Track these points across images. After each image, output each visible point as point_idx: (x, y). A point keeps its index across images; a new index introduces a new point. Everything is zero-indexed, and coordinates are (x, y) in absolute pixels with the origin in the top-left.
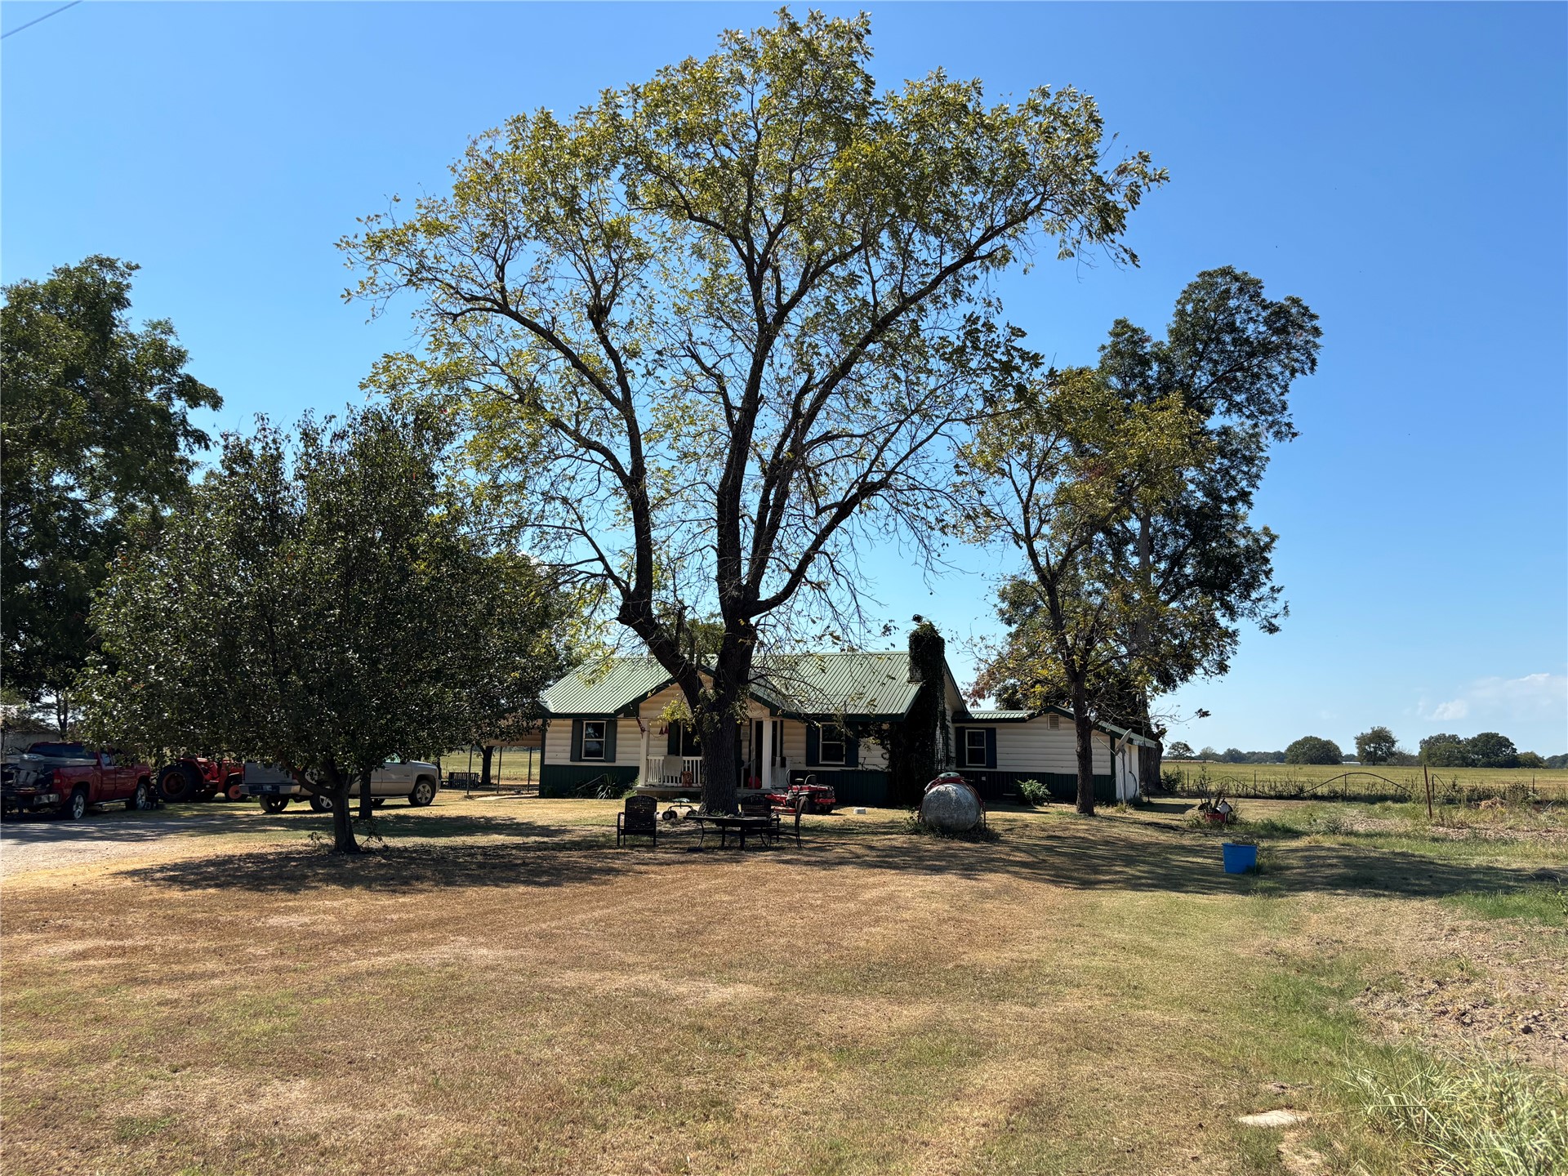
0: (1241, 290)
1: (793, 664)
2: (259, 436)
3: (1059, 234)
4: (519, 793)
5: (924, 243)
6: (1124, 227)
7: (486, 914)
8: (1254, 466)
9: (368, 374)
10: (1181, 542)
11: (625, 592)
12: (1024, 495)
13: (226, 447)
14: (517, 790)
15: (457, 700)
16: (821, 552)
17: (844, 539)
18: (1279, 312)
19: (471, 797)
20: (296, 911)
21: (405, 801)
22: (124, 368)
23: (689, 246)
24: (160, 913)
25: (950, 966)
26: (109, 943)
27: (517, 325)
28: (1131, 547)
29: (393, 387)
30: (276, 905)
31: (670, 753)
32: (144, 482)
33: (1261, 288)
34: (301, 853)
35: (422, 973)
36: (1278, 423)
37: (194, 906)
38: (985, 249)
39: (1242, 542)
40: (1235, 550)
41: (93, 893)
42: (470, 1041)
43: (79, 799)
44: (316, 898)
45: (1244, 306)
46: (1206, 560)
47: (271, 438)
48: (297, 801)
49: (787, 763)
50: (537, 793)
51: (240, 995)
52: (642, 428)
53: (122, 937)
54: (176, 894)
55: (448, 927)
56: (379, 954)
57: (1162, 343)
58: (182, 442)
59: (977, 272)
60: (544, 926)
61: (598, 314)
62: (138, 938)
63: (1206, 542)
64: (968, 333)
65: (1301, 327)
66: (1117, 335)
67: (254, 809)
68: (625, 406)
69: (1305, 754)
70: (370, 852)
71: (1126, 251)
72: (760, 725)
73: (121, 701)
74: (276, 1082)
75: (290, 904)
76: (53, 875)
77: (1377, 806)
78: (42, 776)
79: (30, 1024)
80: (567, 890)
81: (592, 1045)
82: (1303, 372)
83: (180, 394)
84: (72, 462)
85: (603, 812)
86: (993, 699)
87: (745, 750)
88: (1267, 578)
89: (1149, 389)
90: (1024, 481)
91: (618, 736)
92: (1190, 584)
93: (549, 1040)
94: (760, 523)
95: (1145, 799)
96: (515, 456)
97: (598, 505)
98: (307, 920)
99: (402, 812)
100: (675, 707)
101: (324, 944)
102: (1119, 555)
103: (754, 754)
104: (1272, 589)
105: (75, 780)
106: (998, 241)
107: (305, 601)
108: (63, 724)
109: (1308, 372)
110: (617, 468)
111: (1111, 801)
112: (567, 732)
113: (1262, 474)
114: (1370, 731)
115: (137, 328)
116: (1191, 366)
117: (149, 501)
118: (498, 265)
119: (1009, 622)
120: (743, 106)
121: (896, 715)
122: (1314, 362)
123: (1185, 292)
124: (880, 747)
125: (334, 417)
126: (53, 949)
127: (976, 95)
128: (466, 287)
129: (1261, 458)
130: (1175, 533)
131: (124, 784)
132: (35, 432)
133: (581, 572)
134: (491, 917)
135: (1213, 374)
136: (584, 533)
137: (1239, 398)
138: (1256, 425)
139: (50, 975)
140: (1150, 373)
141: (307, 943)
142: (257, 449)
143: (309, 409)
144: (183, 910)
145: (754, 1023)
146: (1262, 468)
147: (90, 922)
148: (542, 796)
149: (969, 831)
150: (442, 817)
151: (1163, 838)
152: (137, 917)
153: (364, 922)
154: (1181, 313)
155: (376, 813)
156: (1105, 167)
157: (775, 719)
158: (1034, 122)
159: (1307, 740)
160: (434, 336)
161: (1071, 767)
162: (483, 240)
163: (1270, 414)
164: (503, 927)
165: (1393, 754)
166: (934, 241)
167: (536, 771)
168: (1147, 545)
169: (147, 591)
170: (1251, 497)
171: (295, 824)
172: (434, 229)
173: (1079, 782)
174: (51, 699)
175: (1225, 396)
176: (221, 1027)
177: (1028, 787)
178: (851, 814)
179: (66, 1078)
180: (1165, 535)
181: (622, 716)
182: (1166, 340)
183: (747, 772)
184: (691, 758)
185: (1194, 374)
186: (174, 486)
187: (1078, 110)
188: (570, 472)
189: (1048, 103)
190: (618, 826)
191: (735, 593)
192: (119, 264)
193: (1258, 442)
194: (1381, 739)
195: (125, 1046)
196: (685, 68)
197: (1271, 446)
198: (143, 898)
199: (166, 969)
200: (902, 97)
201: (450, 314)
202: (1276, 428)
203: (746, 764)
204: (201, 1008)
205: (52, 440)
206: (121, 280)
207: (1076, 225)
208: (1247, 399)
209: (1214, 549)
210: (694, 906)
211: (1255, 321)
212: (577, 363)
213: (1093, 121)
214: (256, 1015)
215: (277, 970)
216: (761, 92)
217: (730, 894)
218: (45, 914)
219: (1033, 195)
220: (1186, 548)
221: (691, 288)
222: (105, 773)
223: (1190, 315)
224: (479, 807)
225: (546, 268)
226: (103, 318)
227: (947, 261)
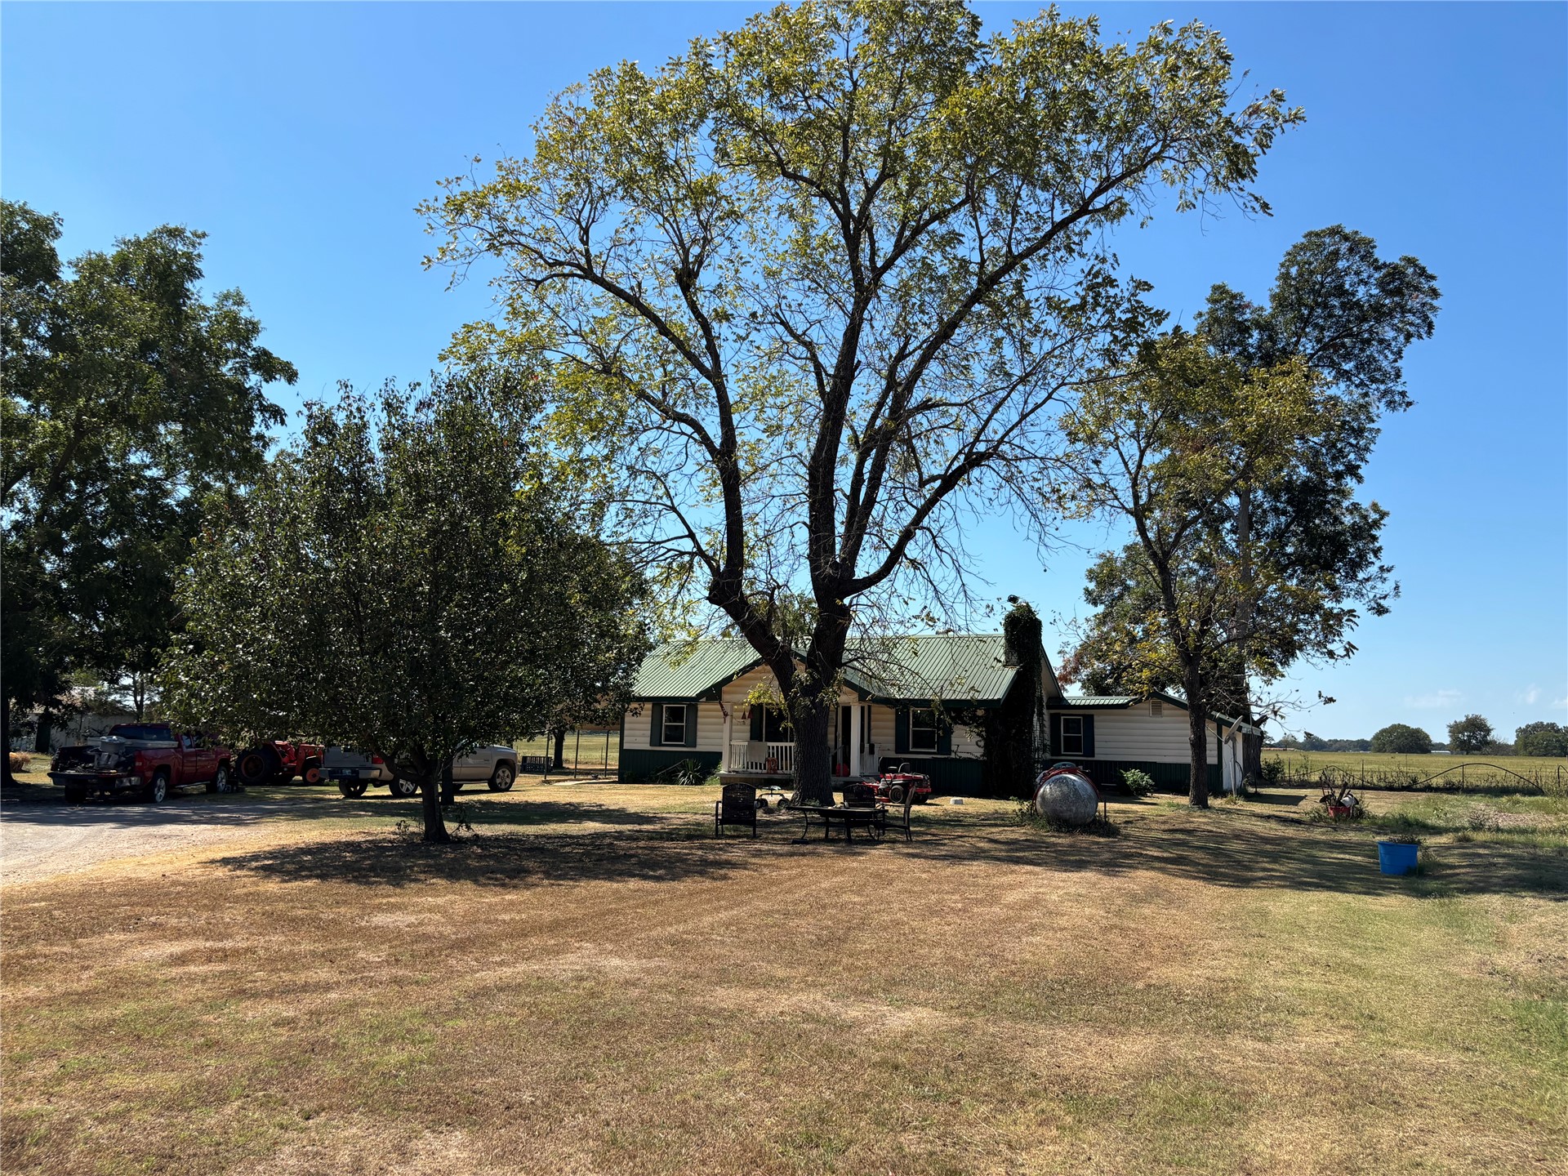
0: (1351, 250)
1: (887, 645)
2: (343, 404)
3: (1179, 186)
4: (596, 778)
5: (1034, 197)
6: (1254, 172)
7: (604, 914)
8: (1362, 437)
9: (447, 345)
10: (1283, 519)
11: (715, 571)
12: (1132, 467)
13: (310, 417)
14: (594, 775)
15: (540, 679)
16: (923, 528)
17: (948, 513)
18: (1393, 274)
19: (548, 782)
20: (400, 909)
21: (485, 786)
22: (200, 343)
23: (776, 207)
24: (258, 909)
25: (1140, 985)
26: (208, 944)
28: (1228, 525)
29: (472, 359)
30: (377, 901)
31: (752, 738)
32: (219, 458)
33: (1375, 247)
34: (390, 841)
35: (557, 990)
36: (1392, 392)
37: (292, 901)
38: (1100, 202)
39: (1348, 520)
40: (1339, 528)
41: (183, 885)
42: (636, 1079)
43: (161, 782)
44: (418, 893)
45: (1354, 267)
46: (1311, 537)
47: (355, 405)
48: (376, 786)
49: (876, 750)
50: (615, 778)
51: (363, 1013)
52: (732, 397)
53: (222, 937)
54: (273, 886)
55: (568, 931)
56: (502, 964)
57: (1262, 309)
58: (258, 418)
59: (1090, 227)
60: (672, 930)
61: (686, 278)
62: (238, 938)
63: (1310, 519)
64: (1091, 288)
65: (1417, 289)
66: (1215, 302)
67: (333, 793)
68: (716, 376)
69: (1392, 742)
70: (459, 842)
71: (1256, 199)
72: (847, 711)
73: (208, 682)
74: (427, 1134)
75: (392, 900)
76: (139, 864)
78: (123, 759)
79: (133, 1049)
80: (682, 886)
81: (778, 1086)
82: (1420, 337)
83: (256, 367)
84: (149, 441)
85: (689, 800)
86: (1078, 685)
87: (831, 737)
88: (1376, 556)
89: (1250, 357)
90: (1131, 453)
91: (699, 720)
92: (1292, 564)
93: (727, 1080)
94: (853, 497)
95: (1252, 790)
96: (597, 429)
97: (686, 480)
98: (412, 919)
99: (483, 797)
100: (764, 690)
101: (440, 950)
102: (1216, 532)
103: (840, 740)
104: (1382, 568)
105: (156, 763)
106: (1113, 193)
107: (396, 576)
108: (139, 705)
109: (1424, 336)
110: (706, 441)
111: (1220, 793)
112: (647, 716)
113: (1372, 447)
114: (1464, 719)
115: (209, 301)
116: (1295, 334)
117: (222, 479)
118: (581, 227)
119: (1095, 603)
120: (839, 55)
121: (992, 700)
122: (1430, 326)
123: (1289, 254)
124: (974, 734)
125: (419, 384)
126: (148, 952)
127: (1091, 34)
128: (547, 250)
129: (1371, 430)
130: (1275, 510)
131: (203, 767)
132: (112, 407)
133: (669, 550)
134: (610, 918)
135: (1319, 341)
136: (673, 509)
137: (1348, 366)
138: (1366, 395)
139: (149, 986)
140: (1250, 341)
141: (421, 947)
142: (340, 419)
143: (390, 377)
144: (281, 906)
145: (954, 1059)
146: (1372, 441)
147: (185, 919)
148: (621, 781)
149: (1089, 825)
150: (527, 804)
151: (1290, 832)
152: (232, 914)
153: (474, 923)
154: (1285, 277)
155: (457, 799)
156: (1235, 108)
157: (863, 704)
158: (1158, 62)
159: (1395, 728)
160: (510, 305)
161: (1186, 757)
162: (568, 201)
163: (1383, 382)
164: (627, 933)
165: (1488, 743)
166: (1043, 195)
167: (614, 755)
168: (1248, 521)
169: (233, 567)
170: (1360, 471)
171: (380, 809)
172: (512, 190)
173: (1193, 772)
174: (126, 681)
175: (1333, 365)
176: (350, 1057)
177: (1132, 776)
178: (948, 804)
179: (184, 1126)
180: (1264, 511)
181: (704, 699)
182: (1268, 307)
183: (834, 759)
184: (775, 744)
185: (1297, 342)
186: (249, 463)
187: (1204, 47)
188: (658, 444)
189: (1171, 40)
190: (717, 815)
191: (829, 571)
192: (188, 234)
193: (1369, 412)
194: (1476, 726)
195: (245, 1082)
196: (777, 16)
197: (1384, 418)
198: (238, 891)
199: (275, 978)
200: (1010, 40)
201: (533, 280)
202: (1389, 396)
203: (833, 751)
204: (323, 1029)
205: (129, 416)
206: (191, 249)
207: (1200, 174)
208: (1356, 367)
209: (1318, 526)
210: (824, 907)
211: (1366, 284)
212: (664, 330)
213: (1221, 58)
214: (386, 1041)
215: (396, 981)
216: (858, 38)
217: (859, 893)
218: (137, 909)
219: (1153, 141)
220: (1288, 525)
221: (781, 250)
222: (185, 755)
223: (1294, 279)
224: (560, 792)
225: (632, 229)
226: (176, 290)
227: (1058, 218)
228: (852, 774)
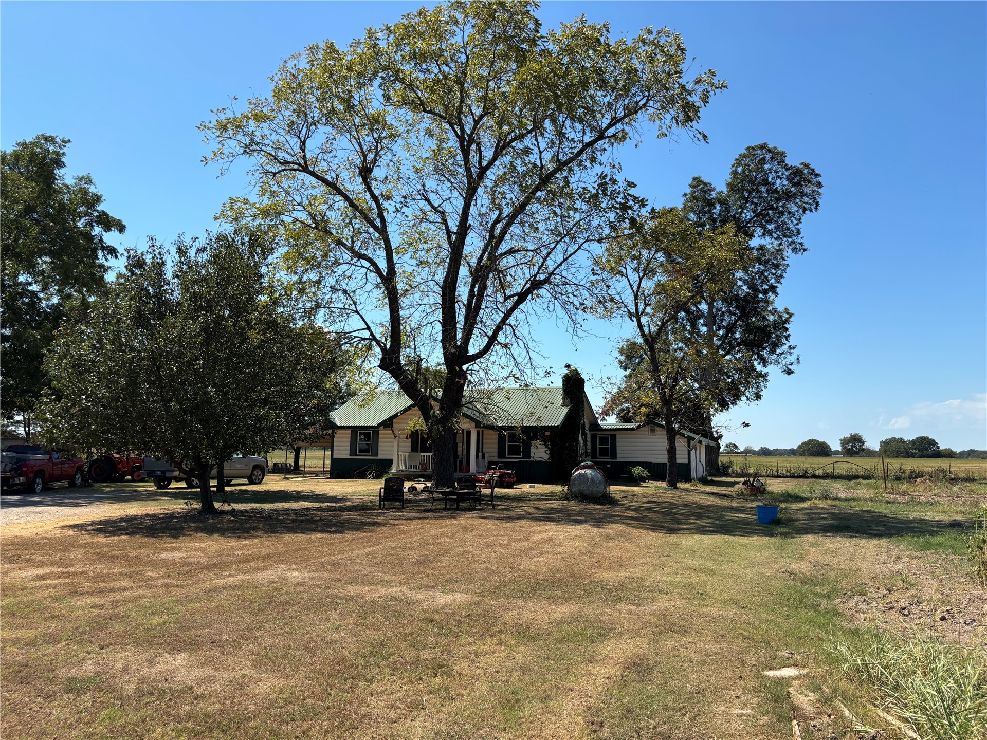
0: (772, 158)
1: (490, 394)
2: (150, 250)
3: (658, 122)
4: (317, 476)
5: (572, 127)
6: (699, 117)
7: (297, 551)
8: (779, 269)
9: (219, 211)
10: (733, 318)
11: (384, 350)
12: (635, 288)
13: (129, 257)
14: (316, 474)
15: (278, 418)
16: (507, 325)
18: (796, 172)
19: (287, 479)
20: (178, 550)
21: (246, 481)
22: (62, 206)
23: (423, 129)
24: (91, 551)
25: (587, 581)
26: (59, 570)
27: (314, 180)
28: (702, 321)
29: (236, 219)
30: (164, 546)
31: (412, 450)
32: (76, 279)
33: (785, 157)
34: (180, 513)
35: (257, 588)
36: (795, 242)
37: (112, 546)
38: (611, 131)
39: (771, 318)
40: (767, 323)
41: (48, 539)
42: (288, 629)
43: (39, 481)
44: (190, 542)
45: (774, 168)
46: (748, 329)
47: (158, 251)
48: (177, 481)
49: (486, 457)
50: (329, 476)
51: (143, 601)
52: (394, 245)
53: (67, 566)
54: (101, 539)
55: (273, 559)
56: (230, 575)
57: (722, 192)
58: (100, 254)
59: (606, 146)
60: (333, 558)
61: (365, 172)
62: (77, 566)
63: (748, 318)
64: (600, 185)
65: (810, 182)
66: (694, 187)
67: (150, 486)
68: (383, 231)
69: (808, 450)
70: (223, 513)
71: (700, 133)
72: (469, 433)
73: (64, 419)
74: (166, 655)
75: (174, 545)
76: (23, 528)
77: (853, 482)
78: (15, 466)
79: (11, 620)
80: (348, 536)
81: (364, 631)
82: (811, 210)
83: (99, 223)
84: (30, 267)
85: (371, 488)
86: (615, 416)
87: (460, 449)
88: (787, 340)
89: (714, 221)
91: (380, 440)
92: (739, 344)
93: (337, 628)
94: (468, 306)
95: (709, 478)
96: (313, 264)
97: (366, 294)
98: (184, 555)
99: (243, 488)
100: (416, 422)
101: (195, 570)
102: (694, 325)
103: (465, 451)
104: (790, 347)
105: (36, 469)
106: (619, 126)
107: (180, 355)
108: (28, 433)
109: (814, 210)
110: (378, 271)
111: (688, 479)
112: (347, 438)
113: (784, 275)
114: (849, 436)
115: (70, 181)
116: (740, 207)
117: (80, 291)
118: (301, 142)
119: (625, 368)
120: (457, 40)
121: (554, 426)
122: (817, 204)
123: (737, 159)
124: (544, 446)
125: (197, 238)
126: (24, 574)
127: (606, 33)
128: (281, 155)
129: (784, 265)
130: (730, 312)
131: (67, 471)
132: (6, 248)
133: (355, 337)
134: (300, 553)
135: (754, 212)
136: (357, 312)
137: (771, 227)
138: (781, 244)
139: (22, 590)
140: (715, 211)
141: (185, 569)
142: (148, 259)
143: (181, 233)
144: (106, 549)
145: (465, 617)
146: (785, 271)
147: (47, 557)
148: (332, 477)
149: (599, 498)
150: (269, 491)
151: (720, 502)
152: (77, 554)
153: (220, 556)
154: (735, 173)
155: (227, 489)
156: (687, 79)
157: (478, 429)
158: (642, 50)
159: (810, 441)
160: (261, 187)
161: (663, 458)
162: (292, 125)
163: (790, 237)
164: (308, 559)
165: (863, 450)
166: (579, 127)
167: (328, 462)
168: (712, 319)
169: (80, 349)
170: (777, 289)
171: (176, 496)
172: (259, 118)
173: (668, 467)
174: (19, 418)
175: (762, 226)
176: (131, 621)
177: (637, 470)
178: (526, 488)
179: (33, 653)
180: (723, 313)
181: (382, 427)
182: (725, 190)
183: (461, 462)
184: (425, 454)
185: (742, 212)
186: (95, 281)
187: (670, 42)
188: (348, 273)
189: (652, 37)
190: (380, 496)
191: (453, 350)
192: (58, 140)
193: (782, 254)
194: (856, 440)
195: (70, 633)
196: (420, 14)
197: (790, 257)
198: (81, 542)
199: (96, 586)
200: (559, 34)
201: (271, 172)
202: (793, 246)
203: (460, 458)
204: (118, 609)
205: (17, 253)
206: (59, 149)
207: (668, 117)
208: (775, 227)
209: (754, 322)
210: (427, 545)
211: (781, 178)
212: (352, 204)
213: (680, 49)
214: (153, 614)
215: (166, 586)
216: (469, 30)
217: (450, 537)
218: (19, 552)
219: (641, 97)
220: (736, 321)
221: (424, 156)
222: (55, 464)
223: (740, 174)
224: (294, 484)
225: (332, 143)
226: (48, 174)
227: (587, 139)
228: (471, 471)
